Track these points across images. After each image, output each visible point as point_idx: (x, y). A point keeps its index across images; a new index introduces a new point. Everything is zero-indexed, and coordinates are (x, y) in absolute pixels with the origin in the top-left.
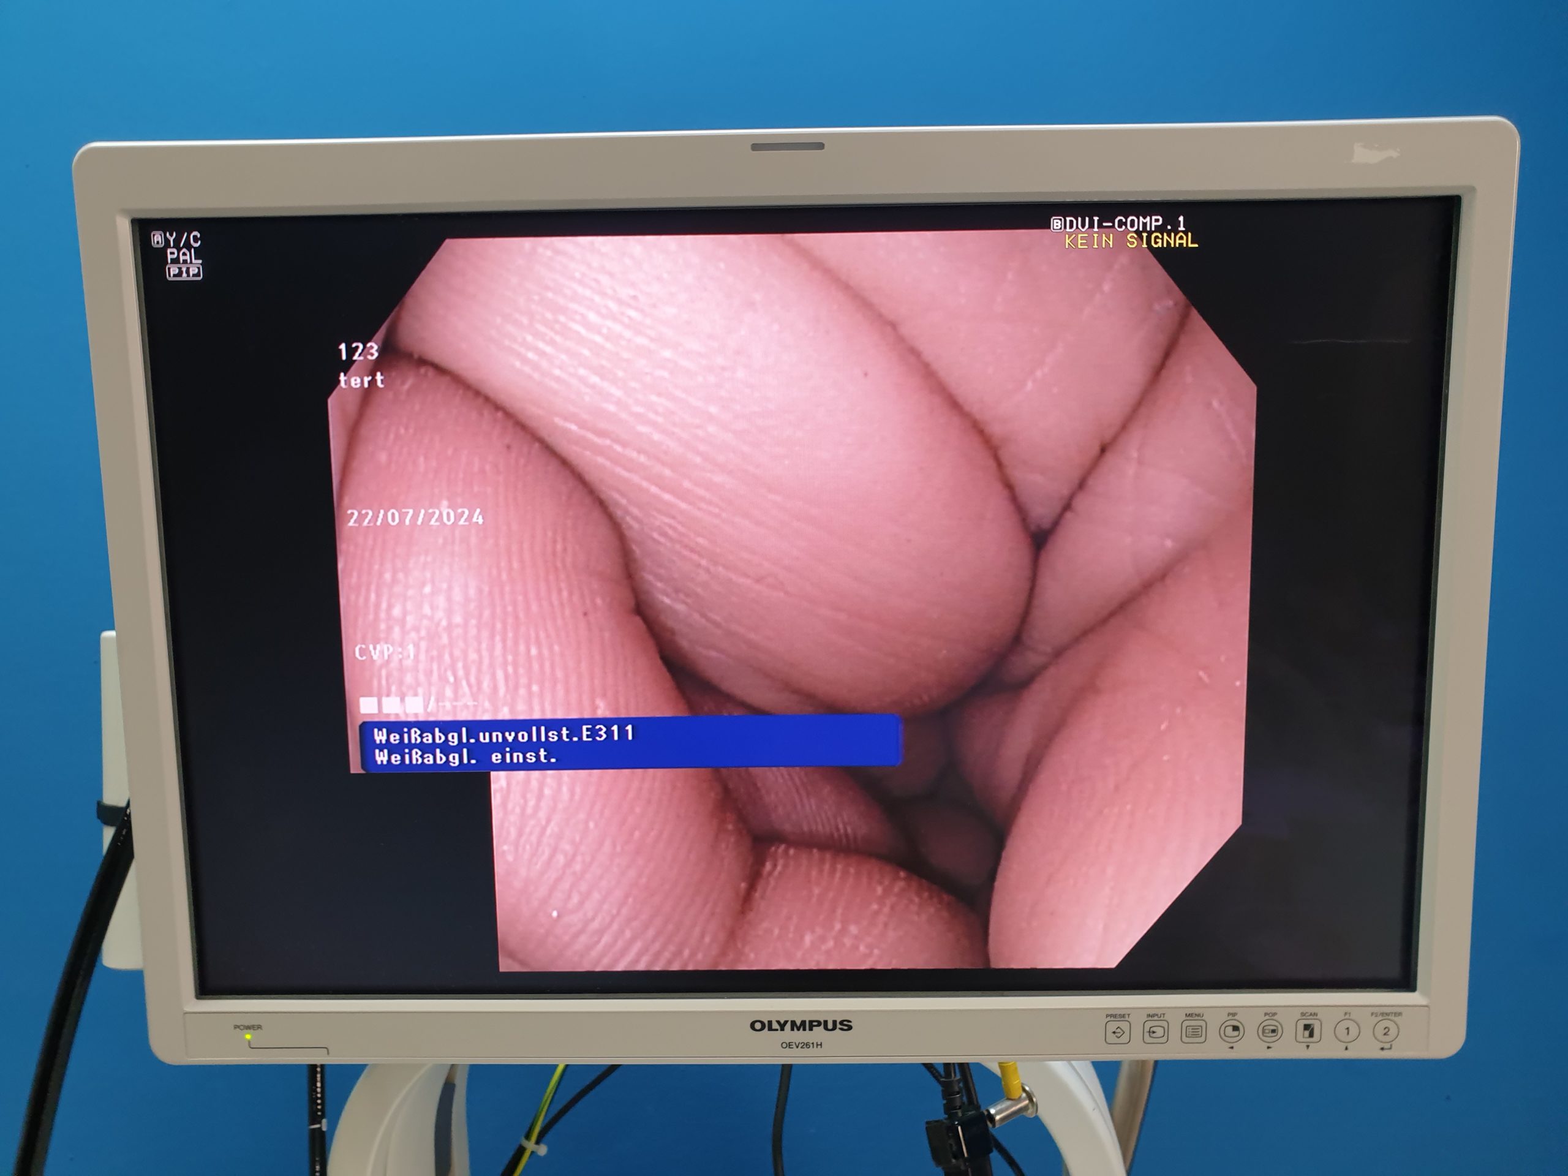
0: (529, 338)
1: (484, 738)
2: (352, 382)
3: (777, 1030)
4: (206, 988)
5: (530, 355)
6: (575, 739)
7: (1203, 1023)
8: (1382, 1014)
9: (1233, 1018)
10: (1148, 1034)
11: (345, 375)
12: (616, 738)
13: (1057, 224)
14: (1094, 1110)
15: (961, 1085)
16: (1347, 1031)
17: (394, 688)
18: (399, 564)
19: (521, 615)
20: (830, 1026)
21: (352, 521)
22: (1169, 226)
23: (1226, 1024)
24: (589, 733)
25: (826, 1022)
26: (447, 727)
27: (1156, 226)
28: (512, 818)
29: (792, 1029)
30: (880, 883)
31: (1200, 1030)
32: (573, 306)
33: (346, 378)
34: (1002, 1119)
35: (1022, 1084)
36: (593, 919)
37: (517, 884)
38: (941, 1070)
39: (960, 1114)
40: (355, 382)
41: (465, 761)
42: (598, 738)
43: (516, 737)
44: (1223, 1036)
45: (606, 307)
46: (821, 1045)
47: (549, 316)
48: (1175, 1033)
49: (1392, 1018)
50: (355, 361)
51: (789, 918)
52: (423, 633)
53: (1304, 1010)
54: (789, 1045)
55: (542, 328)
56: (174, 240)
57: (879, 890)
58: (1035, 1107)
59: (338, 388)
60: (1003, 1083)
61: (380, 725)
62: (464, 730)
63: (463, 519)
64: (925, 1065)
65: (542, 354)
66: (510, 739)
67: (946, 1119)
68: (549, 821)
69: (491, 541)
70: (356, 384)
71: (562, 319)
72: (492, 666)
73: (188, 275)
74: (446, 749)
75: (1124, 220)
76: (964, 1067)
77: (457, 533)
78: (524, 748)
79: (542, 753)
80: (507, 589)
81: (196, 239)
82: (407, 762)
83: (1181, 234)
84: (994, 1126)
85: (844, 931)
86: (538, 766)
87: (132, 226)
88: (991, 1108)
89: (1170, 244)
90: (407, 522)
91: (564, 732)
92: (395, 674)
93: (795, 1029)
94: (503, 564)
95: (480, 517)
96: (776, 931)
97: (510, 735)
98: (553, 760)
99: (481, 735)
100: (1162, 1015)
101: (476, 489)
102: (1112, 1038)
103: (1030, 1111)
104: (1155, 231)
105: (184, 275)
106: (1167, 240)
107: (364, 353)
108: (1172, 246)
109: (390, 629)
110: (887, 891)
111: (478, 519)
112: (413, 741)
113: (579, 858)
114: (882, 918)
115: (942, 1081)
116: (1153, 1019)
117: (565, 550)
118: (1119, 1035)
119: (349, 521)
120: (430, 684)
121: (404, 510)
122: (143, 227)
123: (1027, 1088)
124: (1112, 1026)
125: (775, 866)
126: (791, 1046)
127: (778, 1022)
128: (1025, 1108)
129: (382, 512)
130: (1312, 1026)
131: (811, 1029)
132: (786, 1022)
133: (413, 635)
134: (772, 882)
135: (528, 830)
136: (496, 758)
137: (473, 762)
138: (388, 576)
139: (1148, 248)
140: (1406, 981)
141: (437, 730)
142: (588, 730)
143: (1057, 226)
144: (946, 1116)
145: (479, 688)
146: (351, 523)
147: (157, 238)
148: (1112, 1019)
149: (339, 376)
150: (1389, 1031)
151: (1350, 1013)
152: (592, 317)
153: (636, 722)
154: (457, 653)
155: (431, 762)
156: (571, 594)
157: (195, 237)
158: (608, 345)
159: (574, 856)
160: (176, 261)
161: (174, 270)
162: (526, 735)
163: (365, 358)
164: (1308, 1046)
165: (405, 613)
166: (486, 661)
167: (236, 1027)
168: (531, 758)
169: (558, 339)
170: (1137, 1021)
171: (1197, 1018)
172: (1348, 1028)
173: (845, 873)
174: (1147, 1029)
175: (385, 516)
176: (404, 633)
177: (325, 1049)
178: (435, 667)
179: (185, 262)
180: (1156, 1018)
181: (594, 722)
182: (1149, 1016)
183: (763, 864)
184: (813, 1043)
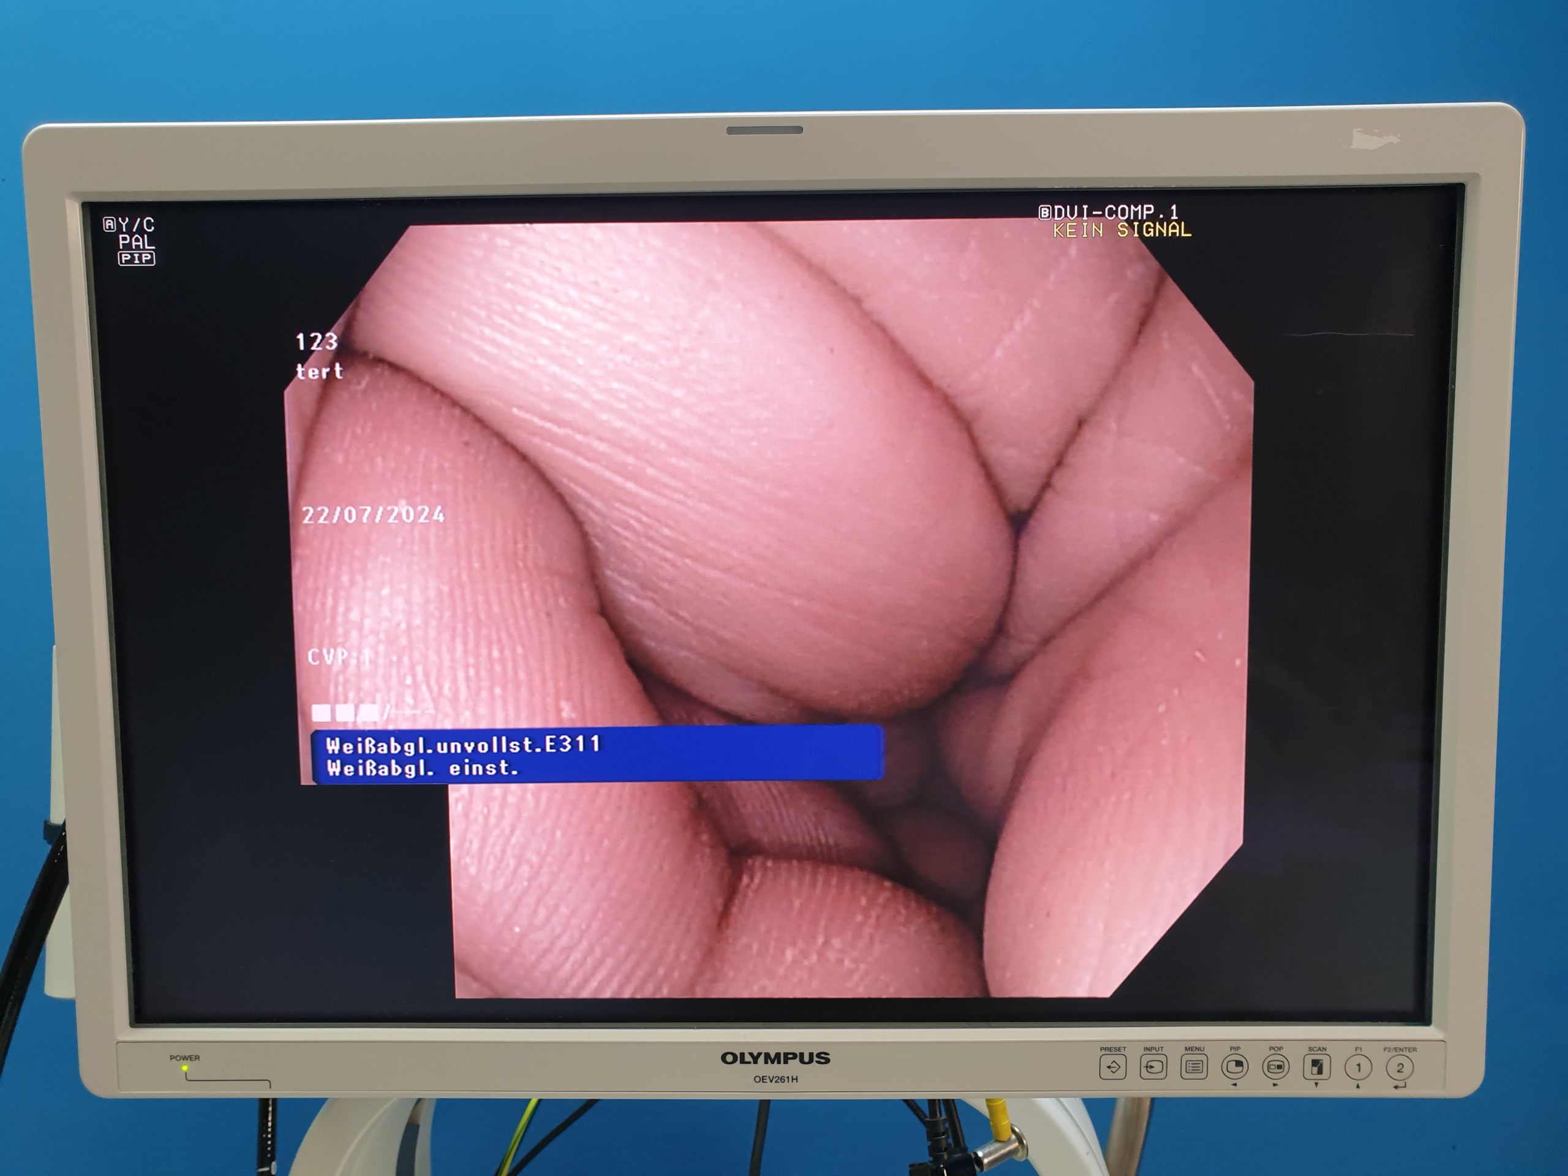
0: (487, 331)
1: (442, 748)
2: (309, 373)
3: (750, 1063)
4: (141, 1016)
5: (488, 348)
6: (538, 750)
7: (1204, 1058)
8: (1396, 1049)
9: (1235, 1052)
10: (1145, 1068)
11: (302, 367)
12: (581, 749)
13: (1045, 213)
14: (1088, 1154)
15: (947, 1125)
16: (1358, 1067)
17: (351, 695)
18: (357, 565)
19: (483, 616)
20: (806, 1059)
21: (307, 518)
22: (1161, 215)
23: (1228, 1059)
24: (553, 744)
25: (802, 1055)
26: (403, 736)
27: (1147, 215)
28: (476, 828)
29: (766, 1062)
30: (864, 892)
31: (1201, 1065)
32: (532, 295)
33: (303, 369)
34: (990, 1163)
35: (1012, 1124)
36: (559, 937)
37: (481, 899)
38: (926, 1109)
39: (946, 1157)
40: (313, 373)
41: (422, 773)
42: (562, 750)
43: (476, 747)
44: (1225, 1072)
45: (567, 294)
46: (797, 1079)
47: (507, 306)
48: (1174, 1067)
49: (1407, 1054)
50: (314, 351)
51: (768, 931)
52: (382, 636)
53: (1312, 1044)
54: (763, 1079)
55: (499, 320)
56: (126, 225)
57: (863, 901)
58: (1026, 1149)
59: (295, 380)
60: (991, 1123)
61: (333, 734)
62: (421, 740)
63: (423, 517)
64: (906, 1101)
65: (499, 345)
66: (469, 749)
67: (930, 1162)
68: (512, 832)
69: (451, 540)
70: (314, 376)
71: (520, 308)
72: (453, 669)
73: (141, 262)
74: (402, 760)
75: (1114, 209)
76: (949, 1104)
77: (416, 533)
78: (484, 759)
79: (503, 765)
80: (467, 590)
81: (149, 224)
82: (361, 773)
83: (1174, 223)
84: (982, 1170)
85: (827, 942)
86: (498, 779)
87: (83, 211)
88: (978, 1150)
89: (1163, 233)
90: (365, 520)
91: (527, 742)
92: (353, 679)
93: (769, 1061)
94: (463, 564)
95: (441, 515)
96: (755, 947)
97: (469, 745)
98: (514, 773)
99: (439, 745)
100: (1160, 1049)
101: (435, 487)
102: (1106, 1073)
103: (1020, 1154)
104: (1146, 221)
105: (137, 261)
106: (1159, 229)
107: (322, 343)
108: (1165, 235)
109: (346, 633)
110: (872, 901)
111: (438, 516)
112: (367, 751)
113: (545, 870)
114: (867, 931)
115: (927, 1121)
116: (1150, 1052)
117: (526, 548)
118: (1114, 1070)
119: (304, 519)
120: (389, 689)
121: (361, 507)
122: (94, 211)
123: (1017, 1130)
124: (1107, 1060)
125: (752, 878)
126: (764, 1081)
127: (751, 1054)
128: (1014, 1152)
129: (339, 509)
130: (1321, 1061)
131: (786, 1062)
132: (759, 1054)
133: (371, 639)
134: (750, 894)
135: (491, 841)
136: (454, 770)
137: (430, 773)
138: (345, 579)
139: (1139, 237)
140: (1420, 1014)
141: (392, 739)
142: (551, 740)
143: (1045, 214)
144: (931, 1159)
145: (440, 693)
146: (306, 521)
147: (109, 224)
148: (1107, 1052)
149: (296, 367)
150: (1402, 1068)
151: (1361, 1048)
152: (551, 304)
153: (601, 732)
154: (417, 656)
155: (386, 774)
156: (532, 595)
157: (148, 221)
158: (569, 334)
159: (541, 867)
160: (128, 247)
161: (126, 257)
162: (486, 746)
163: (324, 348)
164: (1316, 1084)
165: (363, 616)
166: (447, 663)
167: (172, 1057)
168: (491, 769)
169: (517, 330)
170: (1134, 1055)
171: (1197, 1052)
172: (1359, 1065)
173: (827, 883)
174: (1144, 1064)
175: (342, 512)
176: (362, 637)
177: (268, 1082)
178: (394, 671)
179: (138, 247)
180: (1154, 1052)
181: (558, 732)
182: (1146, 1049)
183: (740, 878)
184: (788, 1077)
